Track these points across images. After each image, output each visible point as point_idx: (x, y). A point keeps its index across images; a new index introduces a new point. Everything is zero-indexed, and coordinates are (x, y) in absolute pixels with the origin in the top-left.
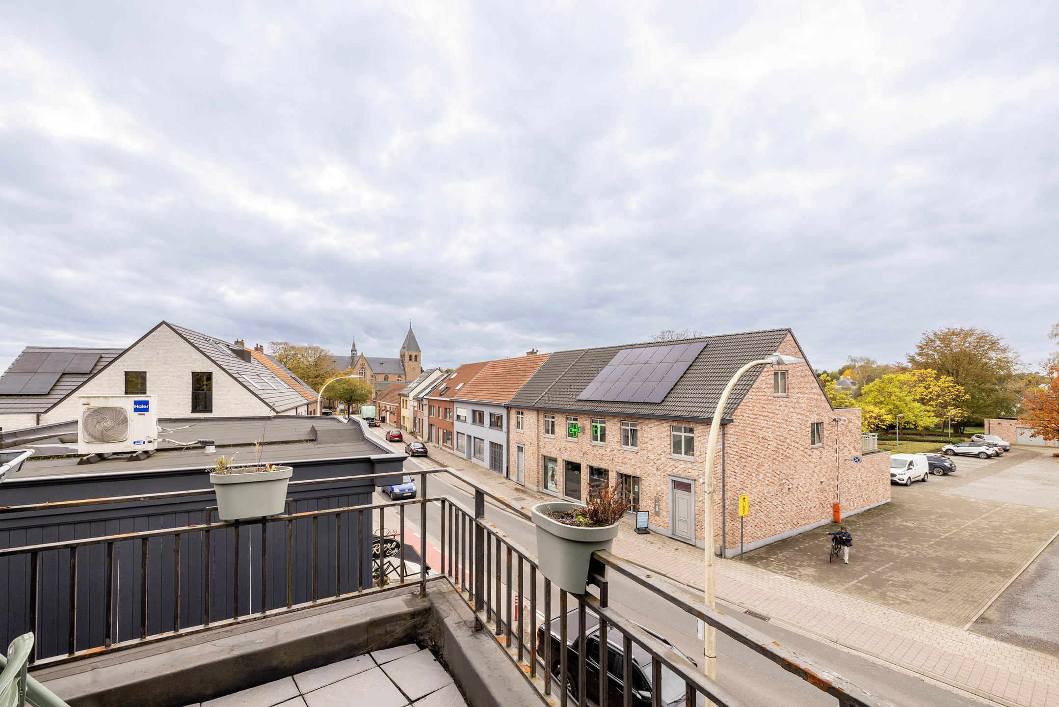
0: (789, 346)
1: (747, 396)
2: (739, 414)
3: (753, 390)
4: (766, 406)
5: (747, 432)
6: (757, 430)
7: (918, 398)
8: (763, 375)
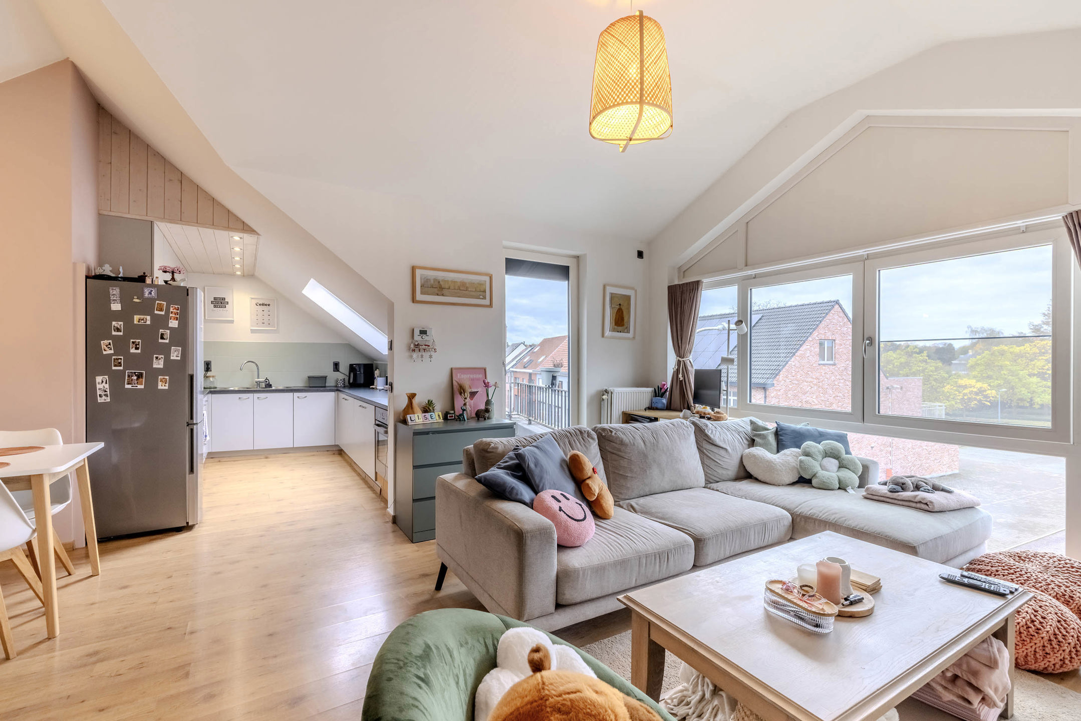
0: (836, 317)
1: (789, 363)
2: (780, 379)
3: (796, 358)
4: (810, 373)
5: (790, 396)
6: (800, 395)
7: (1036, 373)
8: (807, 344)
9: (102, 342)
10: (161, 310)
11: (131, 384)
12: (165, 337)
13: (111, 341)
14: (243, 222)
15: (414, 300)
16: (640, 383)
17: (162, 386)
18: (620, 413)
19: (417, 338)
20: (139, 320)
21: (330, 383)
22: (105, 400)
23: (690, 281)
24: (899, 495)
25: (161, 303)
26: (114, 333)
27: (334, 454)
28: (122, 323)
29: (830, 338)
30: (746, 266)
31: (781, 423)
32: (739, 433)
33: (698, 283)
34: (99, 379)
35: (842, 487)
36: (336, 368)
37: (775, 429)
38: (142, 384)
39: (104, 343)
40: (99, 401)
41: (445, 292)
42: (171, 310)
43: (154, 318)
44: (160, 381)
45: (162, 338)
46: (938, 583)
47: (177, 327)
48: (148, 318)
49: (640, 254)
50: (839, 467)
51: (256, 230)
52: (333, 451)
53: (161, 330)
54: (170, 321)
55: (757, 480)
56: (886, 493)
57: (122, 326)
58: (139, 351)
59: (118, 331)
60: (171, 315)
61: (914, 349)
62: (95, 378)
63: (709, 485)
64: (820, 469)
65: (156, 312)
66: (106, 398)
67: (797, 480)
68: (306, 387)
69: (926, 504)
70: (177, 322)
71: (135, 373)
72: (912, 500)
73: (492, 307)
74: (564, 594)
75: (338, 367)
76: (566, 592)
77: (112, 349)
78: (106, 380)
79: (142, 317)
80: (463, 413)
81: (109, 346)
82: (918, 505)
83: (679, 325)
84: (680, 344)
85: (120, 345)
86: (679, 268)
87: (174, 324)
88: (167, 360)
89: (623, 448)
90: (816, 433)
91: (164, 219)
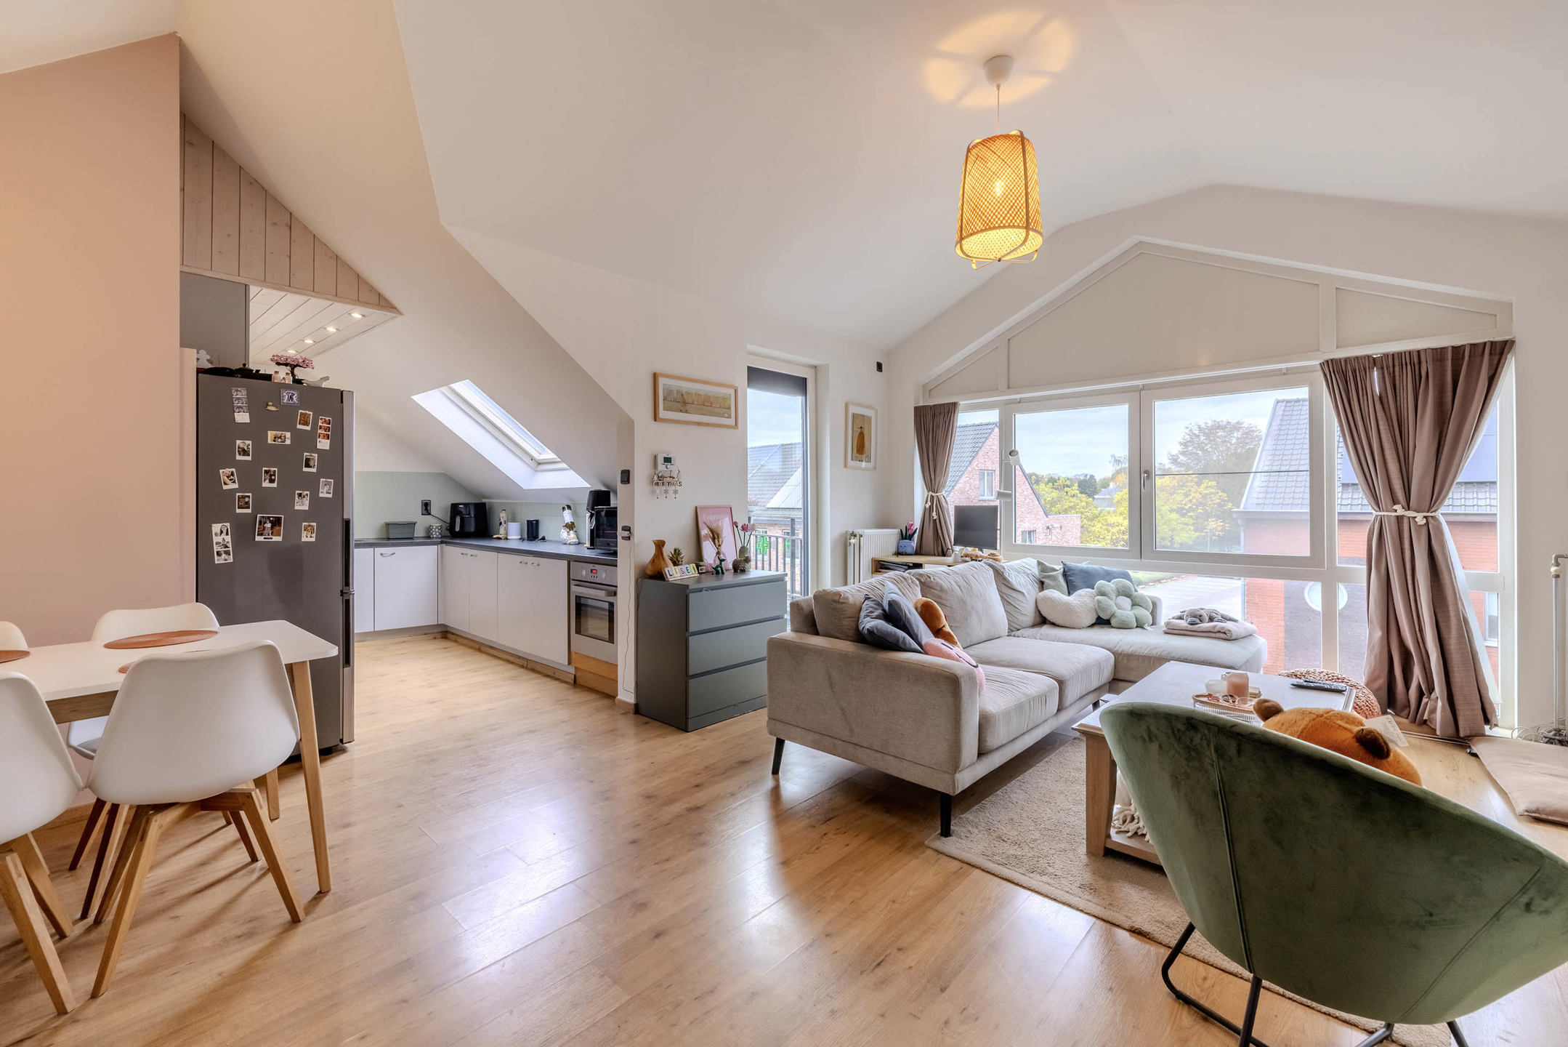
0: (995, 443)
3: (955, 492)
8: (967, 475)
9: (221, 471)
10: (306, 423)
11: (262, 535)
12: (311, 464)
13: (234, 470)
14: (379, 294)
15: (656, 418)
16: (883, 523)
17: (307, 537)
18: (870, 559)
20: (275, 438)
21: (419, 532)
22: (226, 560)
23: (943, 402)
24: (1199, 627)
25: (306, 414)
26: (239, 457)
27: (435, 638)
28: (250, 442)
29: (990, 469)
30: (1009, 388)
31: (1068, 563)
32: (1028, 575)
33: (954, 405)
34: (216, 528)
35: (1140, 626)
36: (426, 509)
37: (1062, 570)
38: (280, 535)
39: (223, 472)
40: (216, 562)
41: (688, 407)
42: (320, 424)
43: (296, 435)
44: (305, 530)
45: (308, 465)
46: (1291, 690)
47: (328, 449)
48: (288, 435)
49: (879, 367)
50: (1132, 606)
51: (398, 307)
52: (435, 633)
53: (305, 454)
54: (318, 440)
55: (1053, 624)
56: (1187, 627)
57: (250, 447)
58: (275, 485)
59: (244, 455)
60: (319, 431)
61: (1066, 481)
62: (211, 526)
63: (1013, 633)
64: (1116, 608)
65: (299, 427)
66: (227, 557)
67: (1094, 621)
68: (379, 539)
69: (1225, 633)
70: (329, 441)
71: (269, 518)
72: (1212, 630)
73: (737, 428)
74: (987, 741)
75: (429, 508)
76: (988, 739)
77: (236, 481)
78: (227, 530)
79: (279, 433)
80: (721, 564)
81: (232, 477)
82: (1218, 635)
83: (930, 454)
84: (933, 477)
85: (248, 476)
86: (924, 386)
87: (324, 444)
88: (315, 500)
89: (943, 595)
90: (1103, 572)
91: (265, 282)
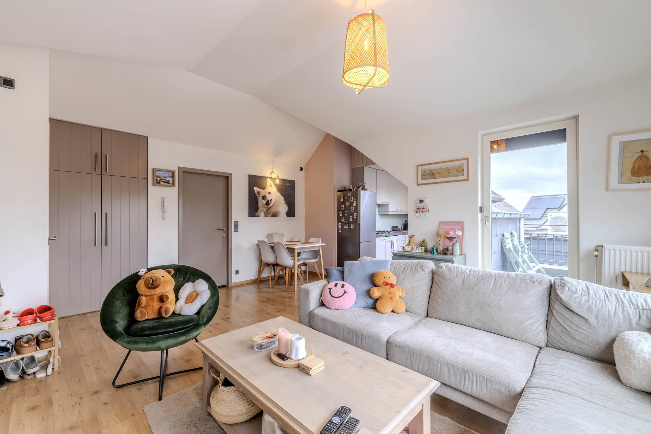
11: (345, 226)
19: (419, 205)
39: (340, 212)
44: (352, 226)
58: (347, 215)
71: (346, 222)
77: (342, 214)
